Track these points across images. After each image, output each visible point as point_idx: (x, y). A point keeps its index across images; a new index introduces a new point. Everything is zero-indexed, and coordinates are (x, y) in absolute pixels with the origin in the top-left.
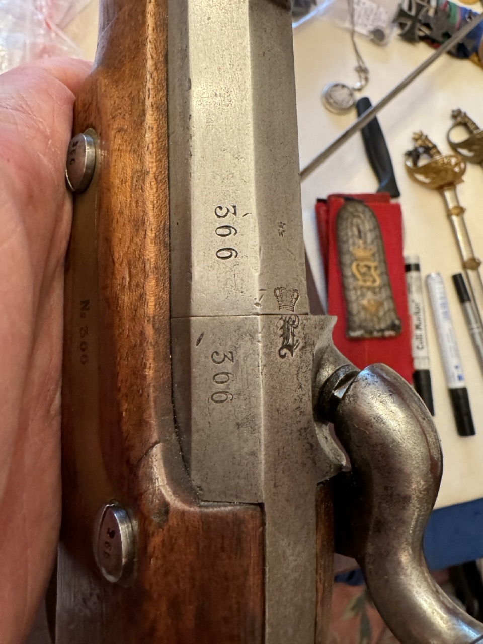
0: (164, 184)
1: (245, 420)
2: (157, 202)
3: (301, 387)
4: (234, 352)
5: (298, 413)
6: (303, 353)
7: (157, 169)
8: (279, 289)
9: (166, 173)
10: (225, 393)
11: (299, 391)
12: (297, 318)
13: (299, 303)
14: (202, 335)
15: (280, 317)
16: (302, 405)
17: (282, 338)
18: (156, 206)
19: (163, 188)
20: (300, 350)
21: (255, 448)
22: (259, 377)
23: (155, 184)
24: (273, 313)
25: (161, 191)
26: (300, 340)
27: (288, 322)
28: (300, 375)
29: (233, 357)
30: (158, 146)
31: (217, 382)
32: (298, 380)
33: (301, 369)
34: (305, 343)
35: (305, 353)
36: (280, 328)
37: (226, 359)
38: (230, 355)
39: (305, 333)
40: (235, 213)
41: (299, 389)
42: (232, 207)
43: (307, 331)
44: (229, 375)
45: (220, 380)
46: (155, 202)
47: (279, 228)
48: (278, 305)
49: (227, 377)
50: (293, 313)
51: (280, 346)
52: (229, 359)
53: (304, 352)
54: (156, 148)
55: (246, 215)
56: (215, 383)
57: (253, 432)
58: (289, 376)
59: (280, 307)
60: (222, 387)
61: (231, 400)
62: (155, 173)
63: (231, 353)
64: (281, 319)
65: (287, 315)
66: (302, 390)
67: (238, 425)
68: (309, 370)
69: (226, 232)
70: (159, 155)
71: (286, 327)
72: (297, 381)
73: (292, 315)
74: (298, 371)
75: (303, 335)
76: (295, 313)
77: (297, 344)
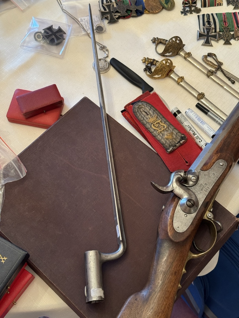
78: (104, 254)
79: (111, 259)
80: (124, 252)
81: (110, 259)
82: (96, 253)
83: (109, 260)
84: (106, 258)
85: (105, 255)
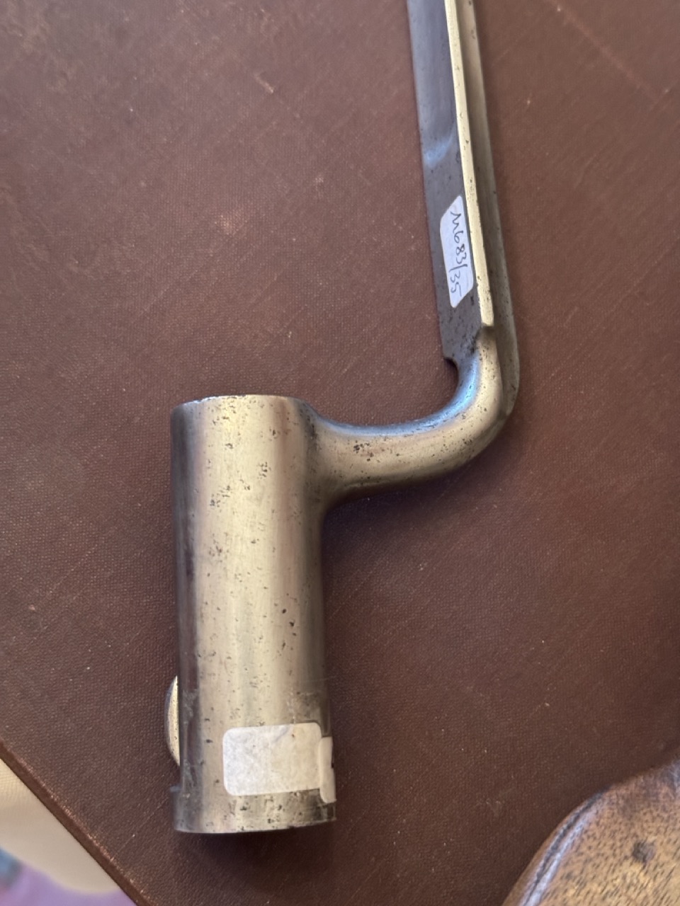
78: (348, 432)
79: (396, 471)
80: (501, 423)
81: (387, 472)
82: (280, 414)
83: (378, 479)
84: (359, 459)
85: (349, 439)
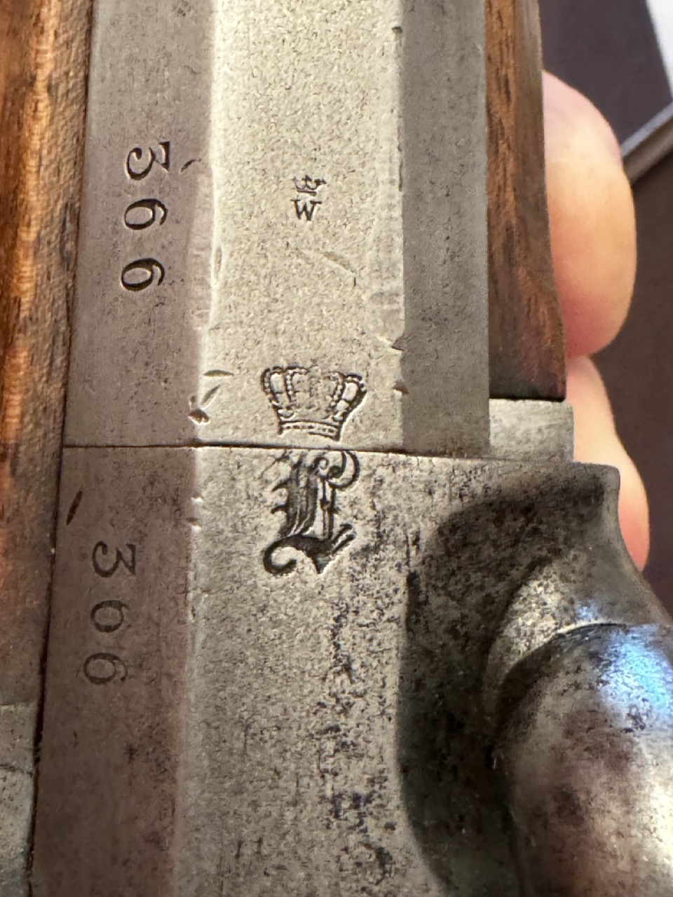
0: (72, 104)
1: (145, 740)
2: (49, 152)
3: (347, 668)
4: (138, 546)
5: (330, 746)
6: (364, 566)
7: (56, 68)
8: (282, 371)
9: (82, 74)
10: (113, 658)
11: (338, 680)
12: (350, 461)
13: (362, 415)
14: (80, 495)
15: (279, 453)
16: (348, 723)
17: (281, 515)
18: (44, 162)
19: (68, 114)
20: (353, 556)
21: (158, 826)
22: (184, 623)
23: (47, 107)
24: (254, 439)
25: (62, 123)
26: (358, 527)
27: (313, 469)
28: (346, 632)
29: (133, 560)
30: (63, 9)
31: (98, 627)
32: (337, 646)
33: (351, 616)
34: (379, 535)
35: (376, 567)
36: (274, 485)
37: (121, 564)
38: (128, 555)
39: (379, 507)
40: (166, 165)
41: (339, 673)
42: (161, 147)
43: (389, 498)
44: (124, 609)
45: (104, 623)
46: (45, 152)
47: (295, 194)
48: (274, 419)
49: (118, 612)
50: (332, 443)
51: (271, 537)
52: (126, 565)
53: (373, 562)
54: (56, 15)
55: (189, 163)
56: (93, 629)
57: (161, 777)
58: (302, 629)
59: (281, 423)
60: (107, 639)
61: (123, 679)
62: (50, 77)
63: (132, 547)
64: (284, 458)
65: (310, 449)
66: (350, 676)
67: (131, 751)
68: (389, 621)
69: (146, 213)
70: (65, 32)
71: (302, 483)
72: (332, 649)
73: (329, 449)
74: (337, 620)
75: (371, 514)
76: (339, 444)
77: (344, 536)
